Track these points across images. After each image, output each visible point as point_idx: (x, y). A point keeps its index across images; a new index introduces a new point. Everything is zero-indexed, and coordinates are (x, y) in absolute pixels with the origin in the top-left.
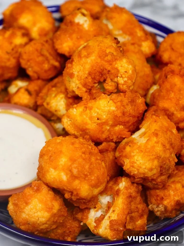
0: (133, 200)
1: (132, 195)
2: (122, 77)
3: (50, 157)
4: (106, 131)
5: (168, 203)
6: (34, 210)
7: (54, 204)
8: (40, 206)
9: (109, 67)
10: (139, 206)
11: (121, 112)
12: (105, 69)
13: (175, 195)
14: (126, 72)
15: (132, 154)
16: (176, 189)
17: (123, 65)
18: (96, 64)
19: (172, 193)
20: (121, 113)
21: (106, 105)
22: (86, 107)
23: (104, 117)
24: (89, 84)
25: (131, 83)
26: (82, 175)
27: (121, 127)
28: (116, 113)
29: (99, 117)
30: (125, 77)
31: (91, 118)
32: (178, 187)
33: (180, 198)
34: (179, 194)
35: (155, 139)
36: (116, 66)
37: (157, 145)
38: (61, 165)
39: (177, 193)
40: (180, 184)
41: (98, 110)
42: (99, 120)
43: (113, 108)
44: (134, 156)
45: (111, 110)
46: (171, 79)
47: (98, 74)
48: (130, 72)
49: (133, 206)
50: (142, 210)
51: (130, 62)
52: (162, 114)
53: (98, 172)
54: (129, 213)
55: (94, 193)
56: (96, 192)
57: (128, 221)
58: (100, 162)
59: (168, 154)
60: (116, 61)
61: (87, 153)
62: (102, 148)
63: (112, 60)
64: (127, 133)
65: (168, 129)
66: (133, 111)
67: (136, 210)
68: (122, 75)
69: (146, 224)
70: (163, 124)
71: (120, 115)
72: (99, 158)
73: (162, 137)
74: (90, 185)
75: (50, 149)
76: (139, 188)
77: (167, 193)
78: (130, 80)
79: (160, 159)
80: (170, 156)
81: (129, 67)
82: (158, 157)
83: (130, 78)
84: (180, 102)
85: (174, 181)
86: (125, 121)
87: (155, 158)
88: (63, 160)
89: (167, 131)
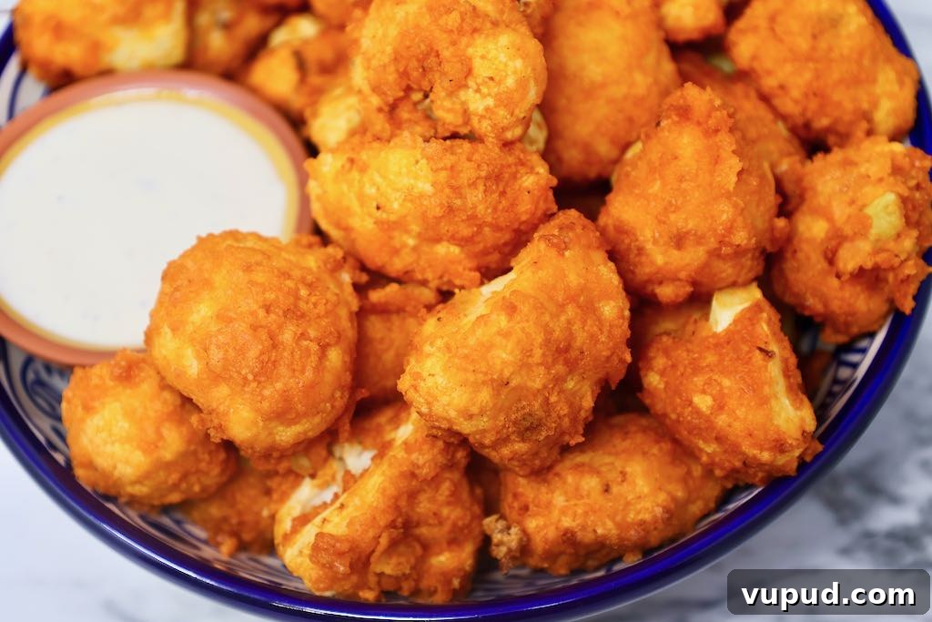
0: (426, 488)
1: (417, 472)
2: (478, 91)
3: (177, 289)
4: (407, 250)
5: (539, 529)
6: (104, 435)
7: (165, 432)
8: (123, 426)
9: (447, 48)
10: (445, 511)
11: (441, 205)
12: (433, 54)
13: (563, 512)
14: (492, 79)
15: (427, 348)
16: (577, 493)
17: (493, 53)
18: (412, 31)
19: (559, 500)
20: (441, 208)
21: (404, 170)
22: (352, 161)
23: (396, 205)
24: (385, 89)
25: (506, 119)
26: (235, 375)
27: (455, 250)
28: (425, 203)
29: (382, 202)
30: (489, 95)
31: (361, 198)
32: (586, 487)
33: (578, 525)
34: (580, 511)
35: (503, 321)
36: (470, 51)
37: (504, 342)
38: (193, 323)
39: (576, 505)
40: (598, 480)
41: (378, 180)
42: (380, 212)
43: (425, 186)
44: (429, 355)
45: (416, 191)
46: (666, 134)
47: (414, 64)
48: (510, 82)
49: (424, 506)
50: (454, 525)
51: (519, 51)
52: (584, 241)
53: (290, 378)
54: (392, 525)
55: (278, 438)
56: (286, 435)
57: (380, 549)
58: (314, 347)
59: (538, 380)
60: (476, 36)
61: (277, 310)
62: (383, 300)
63: (460, 31)
64: (467, 272)
65: (572, 299)
66: (489, 211)
67: (431, 521)
68: (481, 87)
69: (465, 571)
70: (565, 276)
71: (438, 212)
72: (312, 333)
73: (527, 321)
74: (257, 411)
75: (190, 264)
76: (453, 456)
77: (544, 497)
78: (505, 107)
79: (506, 390)
80: (550, 386)
81: (511, 64)
82: (492, 380)
83: (506, 101)
84: (673, 217)
85: (583, 465)
86: (457, 235)
87: (484, 383)
88: (202, 312)
89: (568, 304)
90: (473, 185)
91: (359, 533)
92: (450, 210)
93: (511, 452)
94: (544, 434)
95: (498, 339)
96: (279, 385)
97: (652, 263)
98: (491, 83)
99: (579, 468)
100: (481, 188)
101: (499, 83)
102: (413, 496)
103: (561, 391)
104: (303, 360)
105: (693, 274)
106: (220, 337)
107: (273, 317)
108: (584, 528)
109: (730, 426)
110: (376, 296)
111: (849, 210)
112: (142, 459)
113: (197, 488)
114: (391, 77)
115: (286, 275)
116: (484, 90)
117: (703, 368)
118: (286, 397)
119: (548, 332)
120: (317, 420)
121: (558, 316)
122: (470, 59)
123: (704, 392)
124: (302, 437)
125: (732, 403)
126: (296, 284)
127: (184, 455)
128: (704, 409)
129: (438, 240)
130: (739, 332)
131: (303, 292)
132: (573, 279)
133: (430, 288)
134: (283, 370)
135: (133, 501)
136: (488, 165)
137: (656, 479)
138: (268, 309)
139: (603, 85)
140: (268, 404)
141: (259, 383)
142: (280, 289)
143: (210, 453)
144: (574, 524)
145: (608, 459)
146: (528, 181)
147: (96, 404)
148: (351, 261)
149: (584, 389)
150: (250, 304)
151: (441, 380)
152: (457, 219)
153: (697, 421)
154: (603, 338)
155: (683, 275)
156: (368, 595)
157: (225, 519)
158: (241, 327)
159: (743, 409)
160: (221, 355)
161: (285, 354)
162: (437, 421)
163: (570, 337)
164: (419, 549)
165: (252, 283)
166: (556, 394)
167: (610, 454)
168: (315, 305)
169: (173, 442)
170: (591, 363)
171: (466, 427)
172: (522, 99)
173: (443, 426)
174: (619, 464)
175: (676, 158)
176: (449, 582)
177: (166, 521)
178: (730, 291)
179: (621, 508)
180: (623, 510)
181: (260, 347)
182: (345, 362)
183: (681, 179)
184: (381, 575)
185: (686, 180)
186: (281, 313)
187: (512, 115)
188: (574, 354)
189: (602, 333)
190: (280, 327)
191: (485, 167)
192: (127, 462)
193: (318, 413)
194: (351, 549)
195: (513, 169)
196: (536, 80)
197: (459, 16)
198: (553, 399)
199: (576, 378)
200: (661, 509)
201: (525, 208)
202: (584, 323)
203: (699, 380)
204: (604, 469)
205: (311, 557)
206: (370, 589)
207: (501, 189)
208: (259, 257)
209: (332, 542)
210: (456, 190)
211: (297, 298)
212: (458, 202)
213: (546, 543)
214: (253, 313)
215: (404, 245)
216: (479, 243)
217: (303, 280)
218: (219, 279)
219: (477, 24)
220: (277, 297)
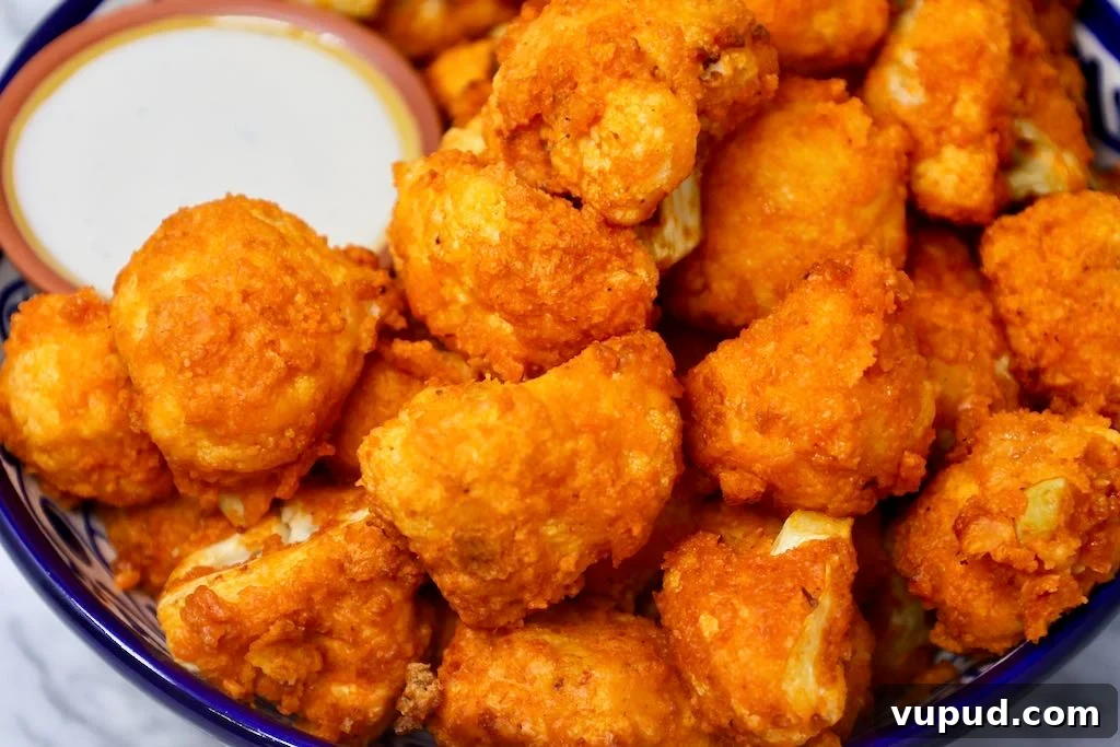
1: (347, 565)
2: (599, 146)
4: (456, 307)
5: (460, 696)
6: (28, 377)
7: (92, 400)
8: (52, 375)
9: (586, 84)
10: (367, 632)
11: (499, 261)
12: (570, 84)
13: (493, 688)
14: (616, 136)
16: (522, 675)
17: (633, 109)
19: (496, 672)
20: (498, 266)
21: (479, 206)
22: (434, 175)
23: (456, 245)
24: (512, 109)
25: (619, 192)
27: (508, 328)
28: (483, 252)
29: (444, 235)
30: (609, 155)
31: (428, 222)
32: (534, 671)
33: (503, 710)
34: (512, 695)
35: (491, 415)
36: (610, 95)
37: (482, 439)
38: (162, 280)
39: (512, 685)
40: (552, 668)
42: (439, 247)
43: (492, 234)
45: (481, 234)
47: (548, 90)
48: (638, 150)
49: (343, 615)
50: (372, 653)
51: (666, 118)
52: (645, 372)
53: (233, 384)
54: (293, 616)
55: (200, 454)
56: (212, 454)
57: (266, 638)
58: (280, 363)
59: (505, 504)
60: (625, 81)
61: (255, 302)
62: (406, 355)
63: (608, 68)
64: (510, 359)
65: (595, 430)
66: (554, 292)
67: (345, 637)
68: (603, 143)
69: (366, 716)
70: (598, 399)
71: (493, 267)
72: (284, 345)
73: (520, 427)
74: (184, 408)
75: (198, 218)
76: (399, 568)
77: (481, 662)
78: (622, 177)
79: (463, 498)
80: (520, 518)
81: (648, 128)
82: (448, 478)
83: (625, 170)
84: (769, 390)
85: (545, 644)
86: (506, 306)
87: (439, 478)
88: (177, 272)
89: (583, 433)
90: (547, 253)
91: (250, 607)
92: (507, 273)
93: (452, 583)
94: (494, 573)
95: (477, 434)
96: (217, 388)
97: (728, 439)
98: (614, 142)
99: (539, 647)
100: (555, 260)
101: (625, 146)
102: (335, 595)
103: (534, 532)
104: (260, 371)
105: (769, 470)
106: (177, 305)
107: (247, 307)
108: (508, 716)
109: (726, 667)
110: (402, 348)
111: (1008, 483)
112: (57, 421)
113: (110, 488)
114: (522, 97)
115: (291, 270)
116: (605, 147)
117: (728, 585)
118: (220, 404)
119: (539, 450)
120: (252, 451)
121: (563, 440)
122: (605, 105)
123: (713, 613)
124: (228, 466)
125: (739, 639)
126: (296, 286)
127: (107, 438)
128: (706, 634)
129: (490, 308)
130: (793, 563)
131: (300, 298)
132: (607, 406)
133: (469, 365)
134: (229, 371)
135: (40, 477)
136: (572, 237)
137: (624, 700)
138: (246, 296)
139: (790, 217)
140: (195, 404)
141: (196, 375)
142: (273, 282)
143: (140, 452)
144: (498, 707)
145: (580, 652)
146: (618, 278)
147: (34, 338)
148: (391, 296)
149: (570, 546)
150: (229, 285)
151: (396, 456)
152: (512, 286)
153: (695, 647)
154: (611, 491)
155: (758, 467)
156: (233, 689)
157: (139, 547)
158: (205, 304)
159: (748, 651)
160: (168, 326)
161: (241, 355)
162: (380, 507)
163: (568, 470)
164: (318, 665)
165: (245, 261)
166: (525, 531)
167: (588, 648)
168: (306, 318)
169: (98, 416)
170: (585, 514)
171: (408, 527)
172: (646, 176)
173: (385, 516)
174: (587, 663)
175: (806, 323)
176: (340, 720)
177: (78, 523)
178: (814, 514)
179: (566, 713)
180: (568, 718)
181: (213, 333)
182: (315, 400)
183: (797, 350)
184: (259, 672)
185: (801, 352)
186: (258, 308)
187: (627, 190)
188: (564, 492)
189: (613, 485)
190: (251, 323)
191: (567, 238)
192: (40, 420)
193: (256, 444)
194: (229, 621)
195: (605, 255)
196: (674, 162)
197: (613, 50)
198: (520, 536)
199: (563, 526)
200: (612, 736)
201: (599, 307)
202: (595, 463)
203: (715, 597)
204: (566, 659)
205: (183, 612)
206: (238, 682)
207: (579, 271)
208: (271, 238)
209: (210, 601)
210: (523, 251)
211: (290, 300)
212: (519, 265)
213: (459, 717)
214: (228, 295)
215: (454, 301)
216: (533, 328)
217: (308, 285)
218: (215, 243)
219: (631, 69)
220: (264, 288)
